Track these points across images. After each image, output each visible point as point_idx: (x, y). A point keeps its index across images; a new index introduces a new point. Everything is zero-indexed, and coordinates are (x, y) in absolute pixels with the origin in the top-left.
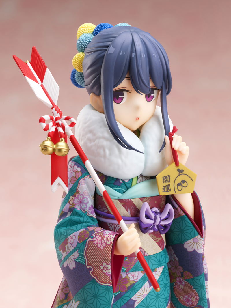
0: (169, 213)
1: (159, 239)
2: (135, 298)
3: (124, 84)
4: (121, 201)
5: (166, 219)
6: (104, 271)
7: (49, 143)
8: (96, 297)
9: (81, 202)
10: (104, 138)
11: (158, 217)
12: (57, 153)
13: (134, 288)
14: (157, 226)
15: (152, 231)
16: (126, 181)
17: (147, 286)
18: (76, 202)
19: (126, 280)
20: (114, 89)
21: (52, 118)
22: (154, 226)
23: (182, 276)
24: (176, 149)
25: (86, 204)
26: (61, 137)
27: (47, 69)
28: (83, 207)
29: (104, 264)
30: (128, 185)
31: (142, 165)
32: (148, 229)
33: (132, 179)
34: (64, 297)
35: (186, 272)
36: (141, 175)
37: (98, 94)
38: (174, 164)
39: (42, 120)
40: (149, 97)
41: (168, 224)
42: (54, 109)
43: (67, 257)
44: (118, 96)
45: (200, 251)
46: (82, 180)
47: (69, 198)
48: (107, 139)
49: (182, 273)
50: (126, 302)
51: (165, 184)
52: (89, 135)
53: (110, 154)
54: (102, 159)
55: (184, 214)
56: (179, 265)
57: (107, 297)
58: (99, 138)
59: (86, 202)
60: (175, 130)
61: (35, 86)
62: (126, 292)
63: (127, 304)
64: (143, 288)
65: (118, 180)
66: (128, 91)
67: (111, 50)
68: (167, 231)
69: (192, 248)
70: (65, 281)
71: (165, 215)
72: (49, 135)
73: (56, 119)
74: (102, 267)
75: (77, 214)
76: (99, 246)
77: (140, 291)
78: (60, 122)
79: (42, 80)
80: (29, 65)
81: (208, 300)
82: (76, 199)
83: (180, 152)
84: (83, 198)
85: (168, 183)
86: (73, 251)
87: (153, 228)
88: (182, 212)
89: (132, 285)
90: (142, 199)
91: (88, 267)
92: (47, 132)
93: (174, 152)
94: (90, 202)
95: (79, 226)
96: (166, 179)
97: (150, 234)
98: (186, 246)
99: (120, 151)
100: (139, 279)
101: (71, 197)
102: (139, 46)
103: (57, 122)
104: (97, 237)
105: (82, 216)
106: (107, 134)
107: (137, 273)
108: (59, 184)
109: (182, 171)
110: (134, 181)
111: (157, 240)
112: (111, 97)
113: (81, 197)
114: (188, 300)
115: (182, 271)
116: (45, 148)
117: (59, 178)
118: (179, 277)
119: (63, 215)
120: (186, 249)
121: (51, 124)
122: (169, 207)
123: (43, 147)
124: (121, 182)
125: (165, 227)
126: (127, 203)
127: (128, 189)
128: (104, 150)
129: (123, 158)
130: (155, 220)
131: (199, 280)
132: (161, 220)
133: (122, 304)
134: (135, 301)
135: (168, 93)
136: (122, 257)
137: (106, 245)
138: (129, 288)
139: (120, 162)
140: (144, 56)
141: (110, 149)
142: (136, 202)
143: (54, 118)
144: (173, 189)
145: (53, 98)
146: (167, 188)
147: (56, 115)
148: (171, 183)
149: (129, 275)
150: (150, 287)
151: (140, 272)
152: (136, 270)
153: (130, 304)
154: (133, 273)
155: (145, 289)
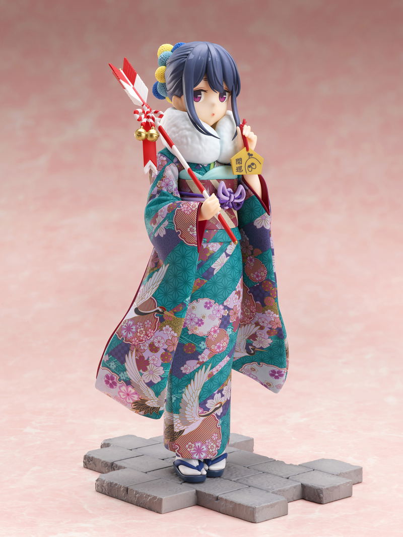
0: (241, 194)
1: (233, 217)
2: (214, 266)
3: (202, 85)
4: (202, 181)
5: (238, 198)
6: (191, 233)
7: (142, 130)
8: (183, 257)
9: (167, 185)
10: (186, 129)
11: (232, 195)
12: (149, 139)
13: (213, 257)
14: (232, 203)
15: (227, 208)
16: (205, 166)
17: (224, 257)
18: (163, 185)
19: (207, 250)
20: (194, 89)
21: (144, 112)
22: (229, 203)
23: (252, 254)
24: (246, 135)
25: (172, 186)
26: (152, 126)
27: (137, 74)
28: (169, 189)
29: (191, 226)
30: (207, 169)
31: (218, 151)
32: (224, 205)
33: (210, 164)
34: (154, 265)
35: (255, 249)
36: (217, 161)
37: (180, 96)
38: (245, 148)
39: (136, 112)
40: (222, 98)
41: (241, 202)
42: (145, 105)
43: (158, 227)
44: (197, 95)
45: (267, 227)
46: (167, 167)
47: (157, 182)
48: (188, 130)
49: (252, 252)
50: (206, 269)
51: (238, 165)
52: (174, 129)
54: (185, 147)
55: (253, 195)
56: (250, 244)
57: (193, 256)
58: (182, 129)
59: (172, 184)
60: (244, 123)
61: (128, 87)
62: (207, 260)
63: (207, 271)
64: (221, 257)
65: (198, 165)
66: (205, 91)
67: (191, 57)
68: (240, 207)
69: (261, 225)
70: (155, 253)
71: (237, 195)
72: (142, 125)
73: (147, 113)
74: (189, 230)
75: (164, 194)
76: (186, 212)
77: (218, 260)
78: (150, 115)
79: (133, 85)
80: (122, 71)
81: (275, 273)
82: (163, 183)
83: (250, 139)
84: (169, 181)
85: (240, 165)
86: (164, 221)
87: (228, 205)
88: (252, 193)
89: (213, 254)
90: (219, 180)
91: (177, 231)
92: (140, 122)
93: (244, 138)
94: (175, 186)
95: (168, 202)
96: (239, 161)
97: (225, 211)
98: (256, 224)
99: (200, 138)
100: (217, 250)
101: (159, 182)
102: (214, 53)
103: (148, 115)
104: (184, 206)
105: (168, 196)
106: (189, 125)
107: (215, 245)
108: (150, 166)
109: (252, 155)
110: (212, 166)
112: (191, 96)
113: (168, 180)
114: (258, 276)
115: (252, 249)
116: (140, 134)
117: (150, 161)
118: (249, 256)
119: (152, 197)
120: (256, 226)
121: (143, 116)
122: (241, 187)
123: (137, 133)
124: (201, 166)
125: (238, 204)
127: (207, 172)
128: (187, 139)
129: (203, 144)
130: (230, 197)
131: (267, 255)
132: (235, 198)
133: (204, 271)
134: (214, 269)
135: (237, 95)
136: (205, 222)
137: (192, 210)
138: (209, 257)
139: (200, 147)
140: (218, 60)
141: (192, 137)
142: (214, 182)
144: (244, 170)
145: (143, 98)
146: (239, 169)
147: (147, 110)
148: (243, 165)
149: (209, 246)
150: (227, 257)
151: (218, 244)
152: (215, 241)
153: (210, 272)
154: (212, 244)
155: (223, 259)
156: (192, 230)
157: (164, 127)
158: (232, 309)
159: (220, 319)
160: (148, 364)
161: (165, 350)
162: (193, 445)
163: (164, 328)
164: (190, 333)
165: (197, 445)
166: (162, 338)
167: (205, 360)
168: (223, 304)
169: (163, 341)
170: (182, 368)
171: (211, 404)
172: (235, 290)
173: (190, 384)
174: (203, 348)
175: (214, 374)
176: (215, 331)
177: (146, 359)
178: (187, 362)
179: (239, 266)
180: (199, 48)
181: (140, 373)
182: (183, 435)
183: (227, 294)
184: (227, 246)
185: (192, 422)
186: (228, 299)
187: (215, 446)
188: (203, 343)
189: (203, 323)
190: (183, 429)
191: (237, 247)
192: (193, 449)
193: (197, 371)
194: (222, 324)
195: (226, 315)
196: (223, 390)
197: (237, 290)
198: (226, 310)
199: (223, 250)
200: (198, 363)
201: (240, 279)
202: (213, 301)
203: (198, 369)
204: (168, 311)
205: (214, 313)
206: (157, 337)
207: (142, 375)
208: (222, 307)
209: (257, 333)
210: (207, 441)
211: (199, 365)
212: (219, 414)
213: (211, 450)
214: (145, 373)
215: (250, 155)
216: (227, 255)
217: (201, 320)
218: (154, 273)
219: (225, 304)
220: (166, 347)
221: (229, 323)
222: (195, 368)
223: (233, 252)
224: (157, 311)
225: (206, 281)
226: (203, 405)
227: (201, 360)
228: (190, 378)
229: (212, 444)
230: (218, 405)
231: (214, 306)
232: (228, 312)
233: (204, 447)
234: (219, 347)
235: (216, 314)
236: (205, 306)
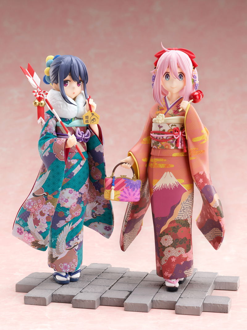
0: (88, 134)
3: (68, 78)
4: (68, 128)
5: (87, 136)
6: (61, 154)
7: (37, 101)
8: (58, 167)
9: (50, 129)
10: (60, 100)
11: (84, 135)
12: (40, 105)
13: (74, 167)
14: (83, 139)
15: (81, 141)
16: (70, 119)
18: (48, 129)
19: (70, 163)
20: (64, 80)
22: (82, 139)
23: (94, 165)
24: (91, 104)
26: (42, 99)
28: (51, 131)
29: (62, 151)
30: (70, 121)
31: (76, 112)
32: (79, 140)
33: (72, 119)
34: (43, 171)
35: (96, 163)
36: (76, 117)
37: (57, 83)
39: (34, 92)
40: (78, 84)
42: (38, 88)
43: (45, 151)
44: (65, 83)
45: (102, 152)
46: (50, 120)
47: (45, 128)
48: (61, 101)
49: (94, 164)
51: (87, 119)
52: (53, 100)
53: (63, 107)
54: (59, 110)
56: (93, 160)
57: (63, 166)
58: (58, 101)
59: (52, 129)
60: (90, 97)
61: (30, 79)
62: (70, 169)
63: (70, 174)
65: (66, 119)
66: (70, 81)
67: (63, 63)
68: (88, 141)
69: (98, 150)
70: (43, 164)
71: (86, 134)
72: (37, 98)
73: (40, 92)
74: (60, 153)
75: (48, 134)
76: (59, 144)
77: (76, 168)
78: (42, 93)
79: (33, 77)
80: (27, 70)
82: (48, 128)
83: (93, 106)
85: (88, 119)
86: (48, 148)
87: (81, 140)
88: (94, 134)
89: (73, 165)
90: (77, 127)
91: (54, 154)
93: (90, 105)
94: (54, 129)
95: (50, 138)
96: (87, 117)
97: (80, 143)
98: (96, 149)
99: (67, 105)
100: (76, 163)
102: (74, 61)
104: (58, 140)
105: (50, 135)
106: (61, 98)
107: (74, 160)
108: (41, 120)
109: (93, 114)
110: (73, 120)
111: (83, 146)
112: (62, 83)
113: (50, 127)
114: (97, 177)
115: (94, 163)
116: (35, 103)
117: (41, 117)
120: (96, 151)
121: (37, 94)
122: (88, 131)
123: (34, 103)
125: (87, 139)
126: (70, 129)
127: (70, 123)
128: (60, 106)
129: (68, 109)
130: (82, 136)
131: (102, 166)
132: (85, 136)
133: (68, 174)
134: (74, 173)
135: (87, 83)
136: (69, 149)
137: (62, 143)
138: (71, 167)
139: (67, 110)
140: (76, 65)
141: (63, 105)
142: (74, 128)
144: (90, 122)
145: (37, 84)
146: (87, 121)
147: (39, 90)
148: (89, 119)
149: (71, 161)
151: (76, 160)
152: (75, 158)
153: (72, 174)
154: (73, 160)
155: (78, 168)
156: (62, 153)
157: (48, 100)
158: (84, 194)
159: (77, 199)
160: (39, 222)
161: (48, 215)
162: (63, 265)
163: (48, 204)
164: (61, 206)
165: (65, 265)
166: (47, 209)
167: (69, 221)
168: (78, 191)
169: (47, 210)
170: (57, 225)
171: (72, 243)
172: (85, 184)
173: (61, 232)
174: (68, 214)
175: (74, 227)
176: (74, 205)
177: (38, 219)
178: (60, 221)
179: (87, 171)
180: (67, 59)
181: (35, 227)
182: (57, 259)
183: (81, 186)
184: (81, 161)
185: (63, 253)
186: (81, 189)
187: (74, 265)
188: (68, 211)
189: (68, 201)
190: (57, 256)
191: (86, 162)
192: (62, 267)
193: (65, 226)
194: (78, 201)
195: (80, 197)
196: (78, 236)
197: (86, 184)
199: (78, 163)
200: (65, 222)
201: (88, 179)
202: (73, 190)
203: (66, 225)
204: (50, 195)
206: (44, 208)
207: (36, 228)
208: (78, 193)
209: (97, 207)
210: (70, 263)
211: (66, 223)
212: (77, 249)
213: (72, 268)
214: (38, 227)
216: (81, 166)
217: (67, 200)
218: (42, 175)
219: (80, 191)
220: (48, 213)
221: (81, 201)
222: (64, 224)
223: (84, 164)
224: (44, 195)
225: (69, 179)
226: (68, 243)
227: (67, 220)
228: (61, 229)
229: (73, 264)
230: (76, 244)
231: (73, 192)
232: (81, 195)
233: (68, 266)
234: (76, 214)
235: (75, 197)
236: (69, 192)
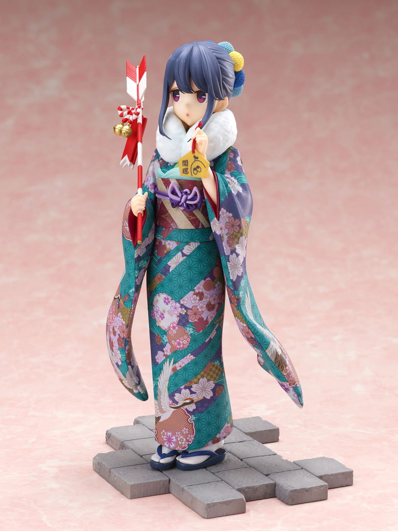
2: (170, 264)
4: (163, 179)
6: (126, 228)
13: (169, 255)
16: (172, 164)
17: (180, 256)
19: (164, 247)
21: (128, 108)
25: (149, 181)
27: (146, 71)
29: (125, 222)
30: (171, 167)
33: (176, 163)
39: (119, 109)
40: (200, 98)
44: (176, 95)
45: (218, 233)
50: (164, 265)
57: (131, 250)
59: (150, 179)
61: (134, 86)
62: (164, 257)
63: (165, 267)
64: (176, 256)
69: (213, 230)
77: (174, 258)
79: (139, 80)
80: (137, 69)
85: (187, 167)
89: (169, 252)
90: (178, 180)
92: (122, 118)
94: (152, 181)
96: (185, 163)
97: (183, 211)
100: (174, 248)
107: (172, 243)
108: (126, 161)
109: (197, 158)
111: (190, 218)
117: (126, 156)
122: (195, 189)
124: (168, 165)
126: (166, 182)
130: (181, 198)
131: (223, 260)
133: (162, 267)
134: (170, 266)
137: (129, 206)
138: (166, 254)
143: (131, 108)
144: (190, 173)
145: (139, 95)
146: (185, 171)
149: (167, 243)
150: (183, 257)
151: (174, 242)
153: (167, 268)
154: (169, 241)
155: (178, 258)
158: (191, 309)
159: (178, 316)
160: (113, 346)
162: (166, 434)
163: (119, 314)
164: (157, 325)
165: (169, 434)
167: (168, 354)
168: (179, 302)
170: (156, 357)
171: (179, 398)
172: (194, 290)
173: (161, 373)
174: (165, 341)
175: (178, 369)
176: (174, 328)
177: (112, 341)
178: (158, 352)
181: (112, 353)
182: (160, 421)
183: (183, 293)
184: (184, 246)
185: (166, 411)
186: (185, 298)
187: (185, 439)
188: (165, 336)
189: (164, 317)
190: (160, 416)
192: (165, 437)
194: (180, 321)
195: (184, 313)
196: (191, 387)
197: (197, 291)
198: (183, 309)
199: (179, 249)
200: (164, 355)
201: (201, 281)
202: (170, 298)
203: (165, 361)
204: (122, 299)
205: (172, 310)
206: (116, 322)
208: (178, 305)
210: (177, 433)
212: (191, 410)
213: (180, 443)
215: (196, 158)
216: (184, 255)
217: (162, 314)
219: (182, 302)
220: (119, 332)
221: (187, 321)
222: (163, 359)
223: (191, 253)
224: (119, 298)
225: (164, 277)
226: (171, 396)
227: (166, 353)
228: (161, 368)
229: (182, 437)
230: (188, 401)
231: (171, 302)
232: (185, 311)
233: (174, 437)
234: (179, 344)
235: (174, 311)
236: (165, 302)
